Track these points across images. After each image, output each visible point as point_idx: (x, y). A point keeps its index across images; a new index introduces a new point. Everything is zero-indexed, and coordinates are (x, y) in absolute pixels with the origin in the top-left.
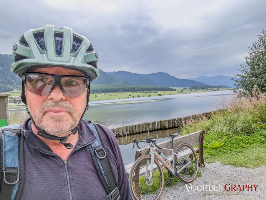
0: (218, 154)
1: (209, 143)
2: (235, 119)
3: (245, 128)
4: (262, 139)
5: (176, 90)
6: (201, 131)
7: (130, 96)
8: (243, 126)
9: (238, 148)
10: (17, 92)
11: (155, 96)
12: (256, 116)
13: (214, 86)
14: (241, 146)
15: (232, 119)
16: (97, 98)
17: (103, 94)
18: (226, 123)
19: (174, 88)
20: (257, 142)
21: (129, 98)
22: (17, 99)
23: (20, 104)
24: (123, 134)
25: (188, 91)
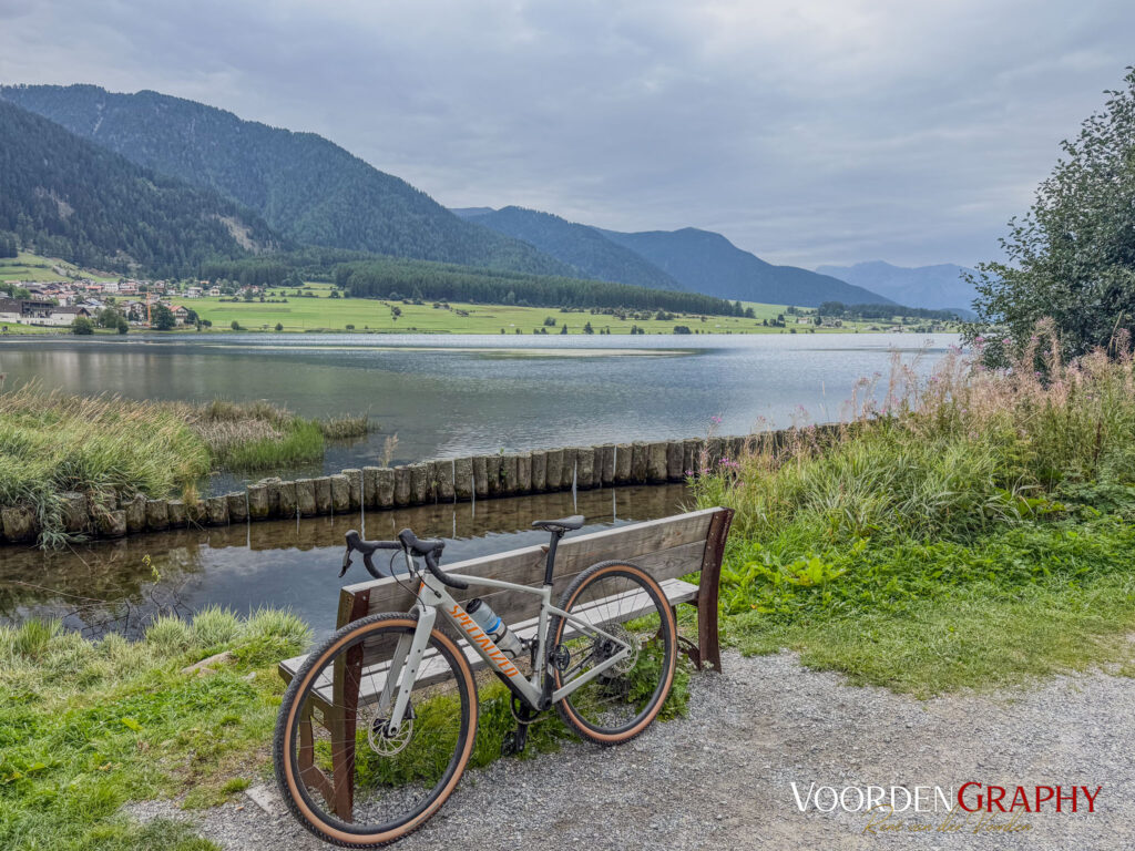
0: (807, 617)
1: (783, 564)
2: (924, 465)
3: (954, 508)
4: (1017, 562)
5: (757, 314)
6: (718, 509)
7: (550, 323)
8: (950, 498)
9: (901, 594)
10: (37, 266)
11: (658, 335)
12: (1016, 458)
13: (922, 310)
14: (915, 589)
15: (909, 462)
16: (401, 323)
17: (429, 306)
18: (881, 478)
19: (745, 306)
20: (992, 575)
21: (544, 331)
22: (37, 295)
23: (47, 321)
24: (456, 490)
25: (805, 322)
